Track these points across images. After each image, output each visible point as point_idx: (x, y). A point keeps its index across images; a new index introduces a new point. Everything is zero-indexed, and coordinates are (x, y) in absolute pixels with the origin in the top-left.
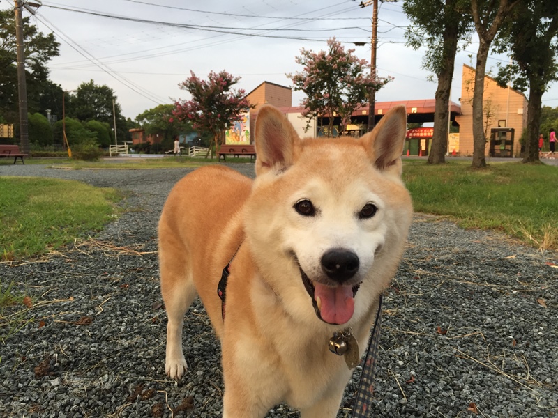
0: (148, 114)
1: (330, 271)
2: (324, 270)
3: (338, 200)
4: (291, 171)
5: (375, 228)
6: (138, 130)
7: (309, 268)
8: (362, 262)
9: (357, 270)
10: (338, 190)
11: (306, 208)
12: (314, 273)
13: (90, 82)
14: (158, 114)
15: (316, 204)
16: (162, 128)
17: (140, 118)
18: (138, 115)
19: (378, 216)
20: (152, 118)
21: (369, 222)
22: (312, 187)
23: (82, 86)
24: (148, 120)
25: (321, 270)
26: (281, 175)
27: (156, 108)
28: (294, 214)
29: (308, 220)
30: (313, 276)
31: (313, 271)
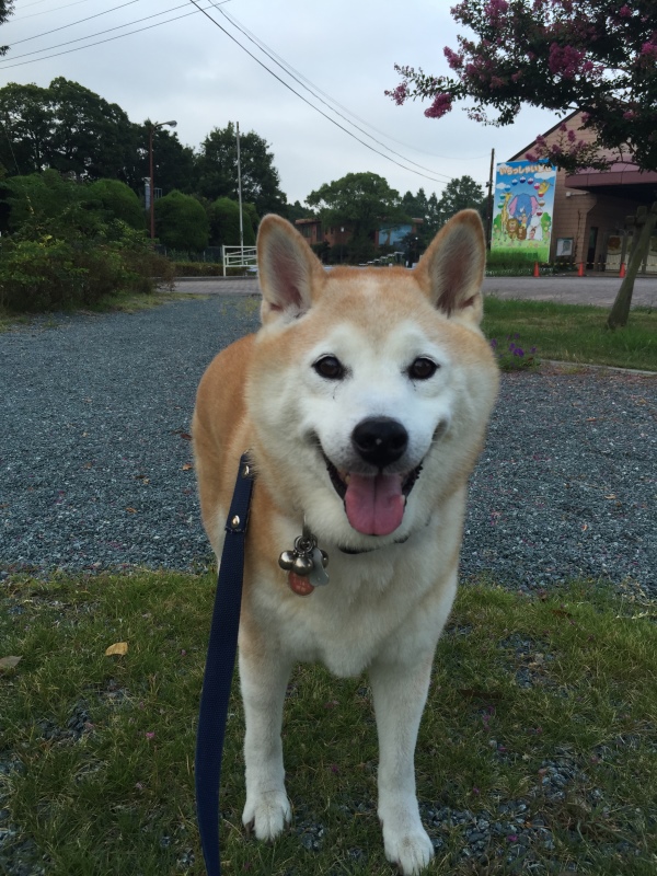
0: (327, 192)
1: (365, 450)
2: (357, 450)
3: (377, 353)
4: (309, 316)
5: (435, 395)
6: (309, 220)
7: (336, 450)
8: (413, 439)
9: (405, 449)
10: (377, 337)
11: (331, 368)
12: (342, 457)
13: (226, 127)
14: (345, 192)
15: (346, 361)
16: (352, 217)
17: (313, 198)
18: (310, 194)
19: (437, 378)
20: (334, 198)
21: (423, 385)
22: (338, 338)
23: (212, 135)
24: (327, 201)
25: (352, 450)
26: (295, 322)
27: (342, 179)
28: (314, 376)
29: (333, 385)
30: (341, 461)
31: (341, 454)
